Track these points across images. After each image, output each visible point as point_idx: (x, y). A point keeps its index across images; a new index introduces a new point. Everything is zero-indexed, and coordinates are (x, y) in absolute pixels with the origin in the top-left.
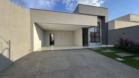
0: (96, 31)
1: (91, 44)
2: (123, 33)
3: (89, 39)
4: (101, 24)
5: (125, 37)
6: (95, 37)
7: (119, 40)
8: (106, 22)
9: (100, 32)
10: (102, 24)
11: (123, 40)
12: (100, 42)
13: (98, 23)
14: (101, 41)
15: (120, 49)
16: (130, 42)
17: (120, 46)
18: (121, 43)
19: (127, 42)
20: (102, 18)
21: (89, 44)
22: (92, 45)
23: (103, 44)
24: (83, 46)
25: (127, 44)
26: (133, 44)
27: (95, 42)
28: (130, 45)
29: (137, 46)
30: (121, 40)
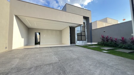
1: (78, 42)
2: (104, 32)
3: (76, 37)
4: (86, 24)
5: (106, 35)
6: (81, 36)
7: (102, 37)
8: (90, 22)
9: (85, 31)
11: (104, 38)
12: (85, 40)
13: (84, 23)
15: (102, 45)
16: (110, 39)
17: (102, 42)
18: (103, 40)
19: (108, 39)
20: (86, 18)
23: (88, 42)
24: (71, 44)
25: (107, 40)
26: (112, 40)
27: (81, 40)
28: (110, 41)
29: (116, 41)
30: (103, 37)
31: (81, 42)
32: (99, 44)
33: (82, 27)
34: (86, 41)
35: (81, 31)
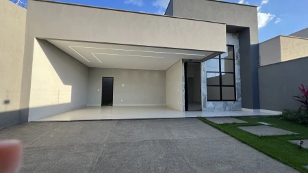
0: (223, 70)
1: (210, 104)
3: (204, 90)
4: (236, 50)
6: (221, 86)
7: (302, 94)
8: (252, 43)
9: (234, 73)
10: (240, 51)
12: (235, 100)
13: (230, 47)
14: (240, 99)
17: (303, 112)
18: (306, 103)
20: (239, 33)
21: (205, 106)
22: (212, 110)
23: (244, 105)
24: (186, 109)
27: (221, 100)
31: (220, 104)
32: (289, 116)
33: (225, 59)
34: (239, 103)
35: (220, 72)
